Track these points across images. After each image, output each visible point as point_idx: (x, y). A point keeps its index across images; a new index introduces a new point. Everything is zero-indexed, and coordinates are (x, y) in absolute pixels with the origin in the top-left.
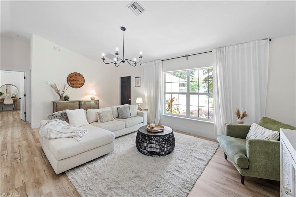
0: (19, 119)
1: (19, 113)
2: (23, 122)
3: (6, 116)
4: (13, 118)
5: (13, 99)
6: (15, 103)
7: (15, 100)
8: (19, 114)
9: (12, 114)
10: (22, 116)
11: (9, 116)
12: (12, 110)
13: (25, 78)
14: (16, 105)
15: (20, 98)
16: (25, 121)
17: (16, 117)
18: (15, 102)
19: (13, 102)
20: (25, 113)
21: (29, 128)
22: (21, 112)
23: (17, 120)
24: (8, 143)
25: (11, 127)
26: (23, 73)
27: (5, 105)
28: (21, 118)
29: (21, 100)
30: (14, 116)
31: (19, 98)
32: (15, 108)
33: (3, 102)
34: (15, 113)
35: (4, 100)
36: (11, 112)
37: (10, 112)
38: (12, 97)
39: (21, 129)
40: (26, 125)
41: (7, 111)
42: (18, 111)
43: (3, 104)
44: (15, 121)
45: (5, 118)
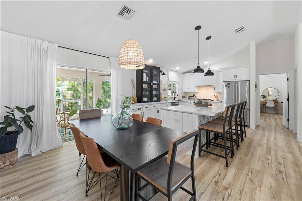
0: (281, 124)
1: (280, 117)
2: (286, 130)
3: (268, 118)
4: (275, 121)
5: (274, 102)
6: (276, 107)
7: (277, 103)
8: (281, 119)
9: (274, 117)
10: (284, 122)
11: (271, 118)
12: (274, 114)
13: (288, 79)
14: (277, 109)
15: (283, 102)
16: (288, 129)
17: (278, 121)
18: (276, 105)
19: (275, 105)
20: (288, 120)
21: (294, 140)
22: (284, 118)
23: (279, 125)
24: (271, 148)
25: (274, 131)
26: (286, 75)
27: (267, 107)
28: (284, 124)
29: (283, 104)
30: (276, 119)
31: (281, 102)
32: (277, 112)
33: (266, 104)
34: (276, 116)
35: (266, 103)
36: (273, 115)
37: (271, 114)
38: (274, 101)
39: (284, 138)
40: (290, 134)
41: (269, 113)
42: (280, 116)
43: (266, 106)
44: (277, 125)
45: (268, 120)
